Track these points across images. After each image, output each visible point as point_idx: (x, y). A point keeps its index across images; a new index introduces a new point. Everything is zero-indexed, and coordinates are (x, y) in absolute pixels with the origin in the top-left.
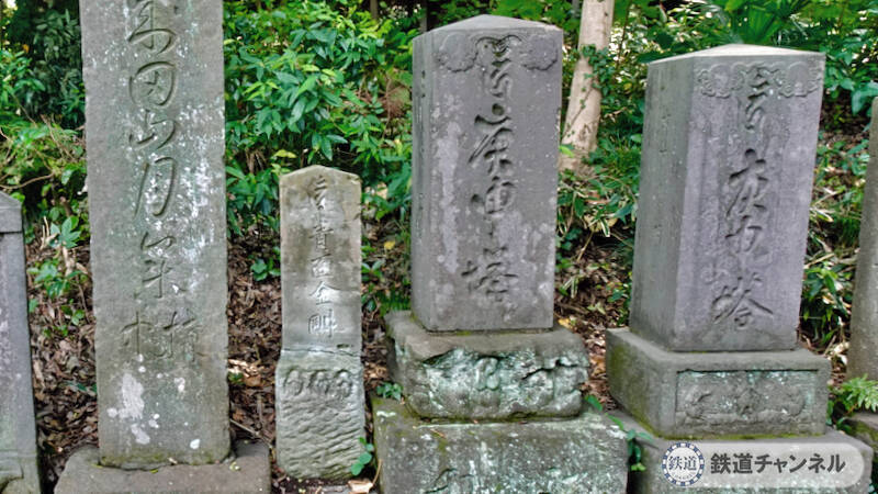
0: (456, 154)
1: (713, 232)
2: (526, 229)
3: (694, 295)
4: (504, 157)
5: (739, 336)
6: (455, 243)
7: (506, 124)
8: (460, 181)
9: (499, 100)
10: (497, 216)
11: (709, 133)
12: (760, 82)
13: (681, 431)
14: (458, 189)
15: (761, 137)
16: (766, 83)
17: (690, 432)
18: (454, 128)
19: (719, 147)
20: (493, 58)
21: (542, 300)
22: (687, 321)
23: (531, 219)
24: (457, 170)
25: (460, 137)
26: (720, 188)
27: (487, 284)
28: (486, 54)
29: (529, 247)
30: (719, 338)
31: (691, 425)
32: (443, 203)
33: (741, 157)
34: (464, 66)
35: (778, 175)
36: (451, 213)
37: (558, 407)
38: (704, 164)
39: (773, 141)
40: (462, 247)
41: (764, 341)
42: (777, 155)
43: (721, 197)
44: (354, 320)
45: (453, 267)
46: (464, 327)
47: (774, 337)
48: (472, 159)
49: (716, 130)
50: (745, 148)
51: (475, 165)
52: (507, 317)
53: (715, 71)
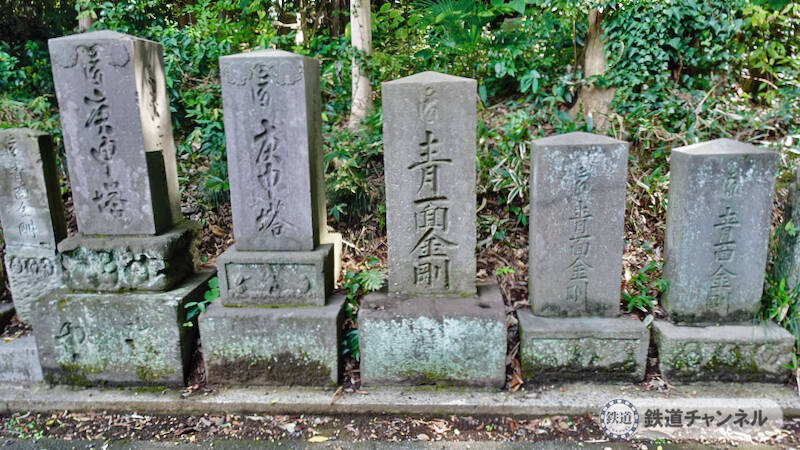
0: (75, 121)
1: (249, 174)
2: (128, 170)
3: (244, 215)
4: (107, 123)
5: (277, 241)
6: (85, 178)
7: (105, 103)
8: (81, 139)
9: (98, 87)
10: (111, 162)
11: (236, 109)
12: (264, 74)
13: (233, 302)
14: (81, 144)
15: (269, 111)
16: (266, 76)
17: (239, 302)
18: (71, 105)
19: (243, 118)
20: (89, 59)
21: (146, 216)
22: (241, 231)
23: (131, 163)
24: (78, 132)
25: (77, 110)
26: (249, 144)
27: (110, 206)
28: (84, 57)
29: (132, 182)
30: (263, 242)
31: (238, 298)
32: (73, 153)
33: (260, 124)
34: (70, 64)
35: (285, 136)
36: (79, 159)
37: (149, 285)
38: (236, 129)
39: (278, 114)
40: (90, 180)
41: (292, 244)
42: (282, 123)
43: (251, 151)
44: (48, 226)
45: (87, 195)
46: (99, 232)
47: (297, 242)
48: (87, 125)
49: (240, 106)
50: (261, 118)
51: (90, 128)
52: (126, 227)
53: (232, 67)
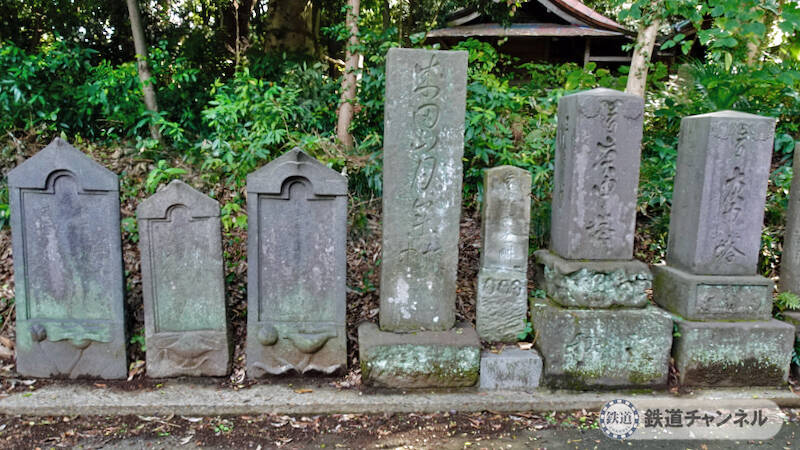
0: (586, 162)
1: (717, 210)
2: (621, 205)
3: (706, 245)
4: (611, 165)
5: (727, 267)
6: (584, 211)
7: (613, 147)
8: (588, 177)
9: (610, 135)
10: (605, 197)
11: (716, 157)
12: (743, 131)
13: (697, 317)
14: (586, 182)
15: (742, 160)
16: (746, 133)
17: (703, 317)
18: (586, 148)
19: (721, 165)
20: (609, 111)
21: (627, 244)
22: (702, 258)
23: (624, 199)
24: (587, 171)
25: (589, 153)
26: (722, 186)
27: (599, 233)
28: (605, 109)
29: (622, 215)
30: (717, 268)
31: (703, 314)
32: (578, 189)
33: (732, 171)
34: (593, 115)
35: (751, 181)
36: (582, 194)
37: (636, 302)
38: (714, 173)
39: (749, 163)
40: (587, 212)
41: (741, 270)
42: (750, 171)
43: (721, 192)
44: (524, 252)
45: (581, 224)
46: (585, 257)
47: (746, 268)
48: (594, 165)
49: (720, 156)
50: (734, 166)
51: (596, 168)
52: (609, 253)
53: (721, 124)
